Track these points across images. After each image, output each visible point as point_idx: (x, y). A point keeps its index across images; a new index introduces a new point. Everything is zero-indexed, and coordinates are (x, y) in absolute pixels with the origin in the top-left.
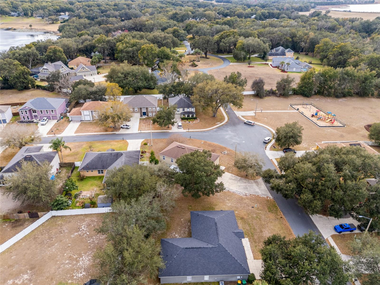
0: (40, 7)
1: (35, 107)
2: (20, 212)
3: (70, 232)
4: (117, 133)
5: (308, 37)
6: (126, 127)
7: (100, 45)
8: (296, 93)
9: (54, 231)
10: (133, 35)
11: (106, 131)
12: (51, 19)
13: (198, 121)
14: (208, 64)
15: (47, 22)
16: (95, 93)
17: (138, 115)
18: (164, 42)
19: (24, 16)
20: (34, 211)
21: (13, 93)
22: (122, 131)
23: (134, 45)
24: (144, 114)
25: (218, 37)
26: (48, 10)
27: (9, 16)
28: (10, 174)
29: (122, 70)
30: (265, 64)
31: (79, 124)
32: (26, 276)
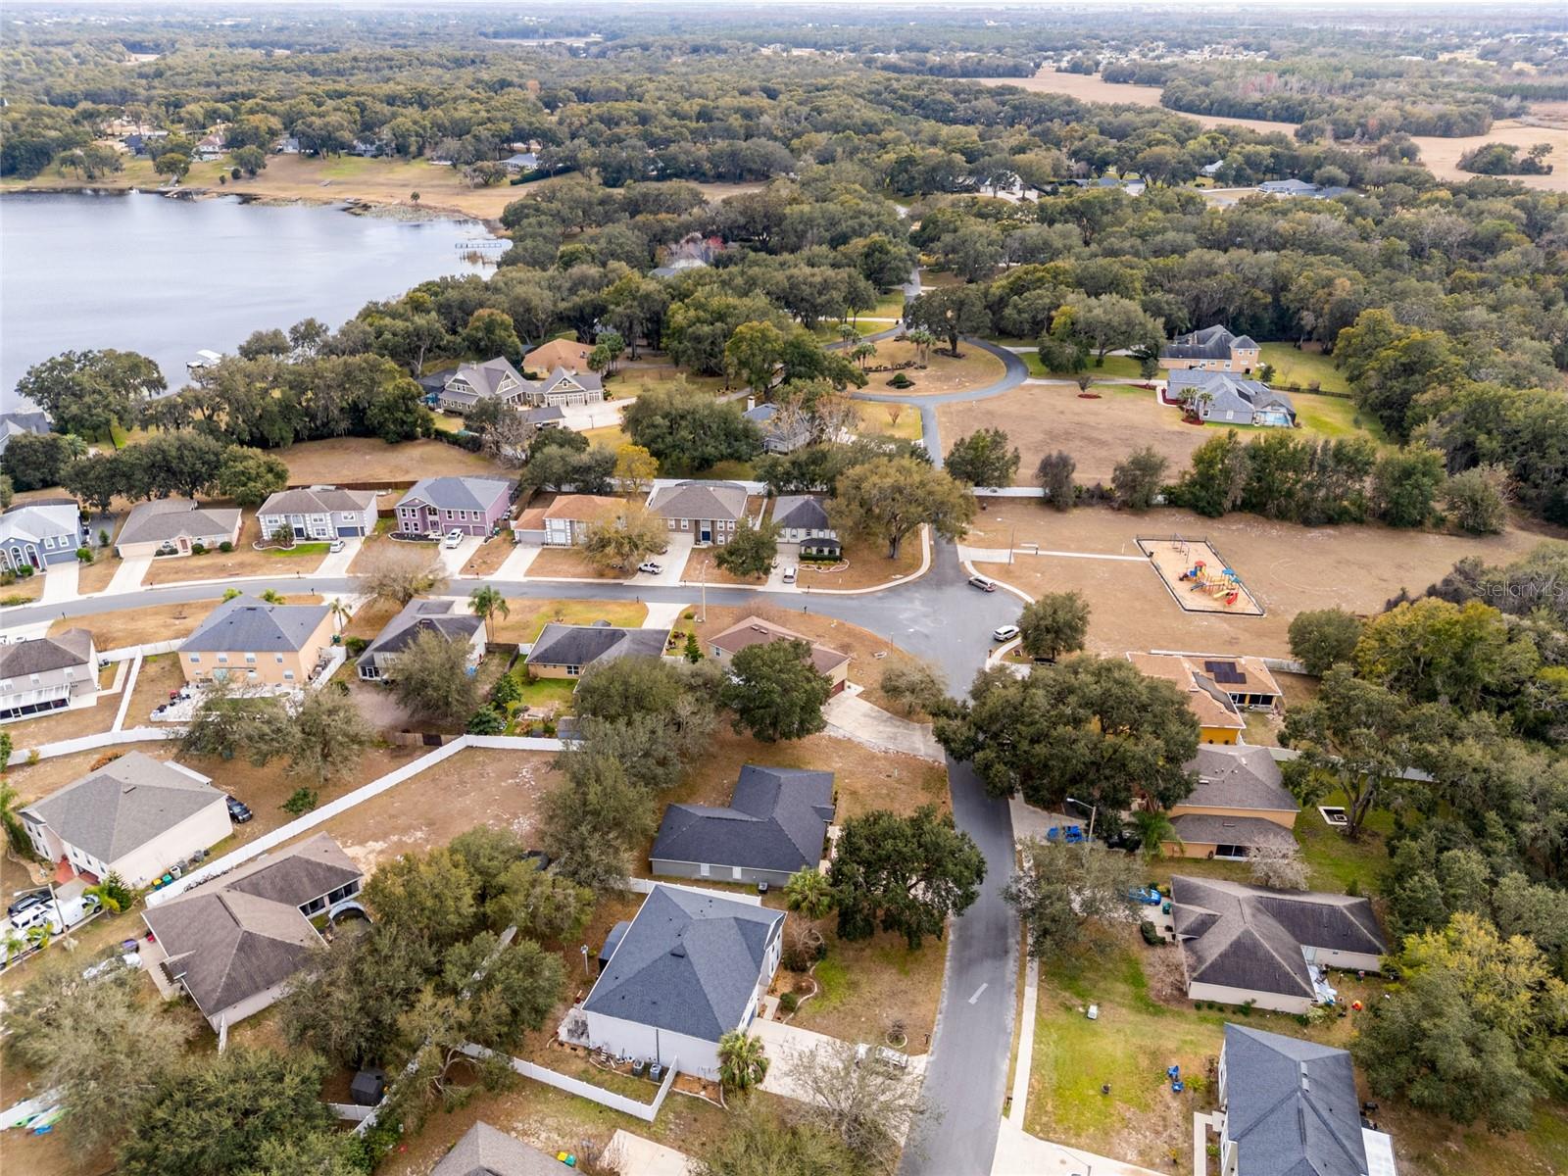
0: (447, 124)
1: (435, 500)
2: (406, 731)
3: (501, 777)
4: (626, 582)
5: (1330, 294)
6: (651, 569)
7: (619, 309)
8: (1175, 500)
9: (470, 772)
10: (725, 277)
11: (601, 575)
12: (481, 170)
13: (845, 566)
14: (949, 378)
15: (468, 181)
16: (584, 470)
17: (690, 538)
18: (819, 301)
19: (396, 156)
20: (434, 733)
21: (374, 449)
22: (639, 580)
23: (720, 316)
24: (706, 536)
25: (1004, 282)
26: (475, 136)
27: (349, 154)
28: (388, 655)
29: (667, 407)
30: (1145, 387)
31: (536, 551)
32: (419, 834)
